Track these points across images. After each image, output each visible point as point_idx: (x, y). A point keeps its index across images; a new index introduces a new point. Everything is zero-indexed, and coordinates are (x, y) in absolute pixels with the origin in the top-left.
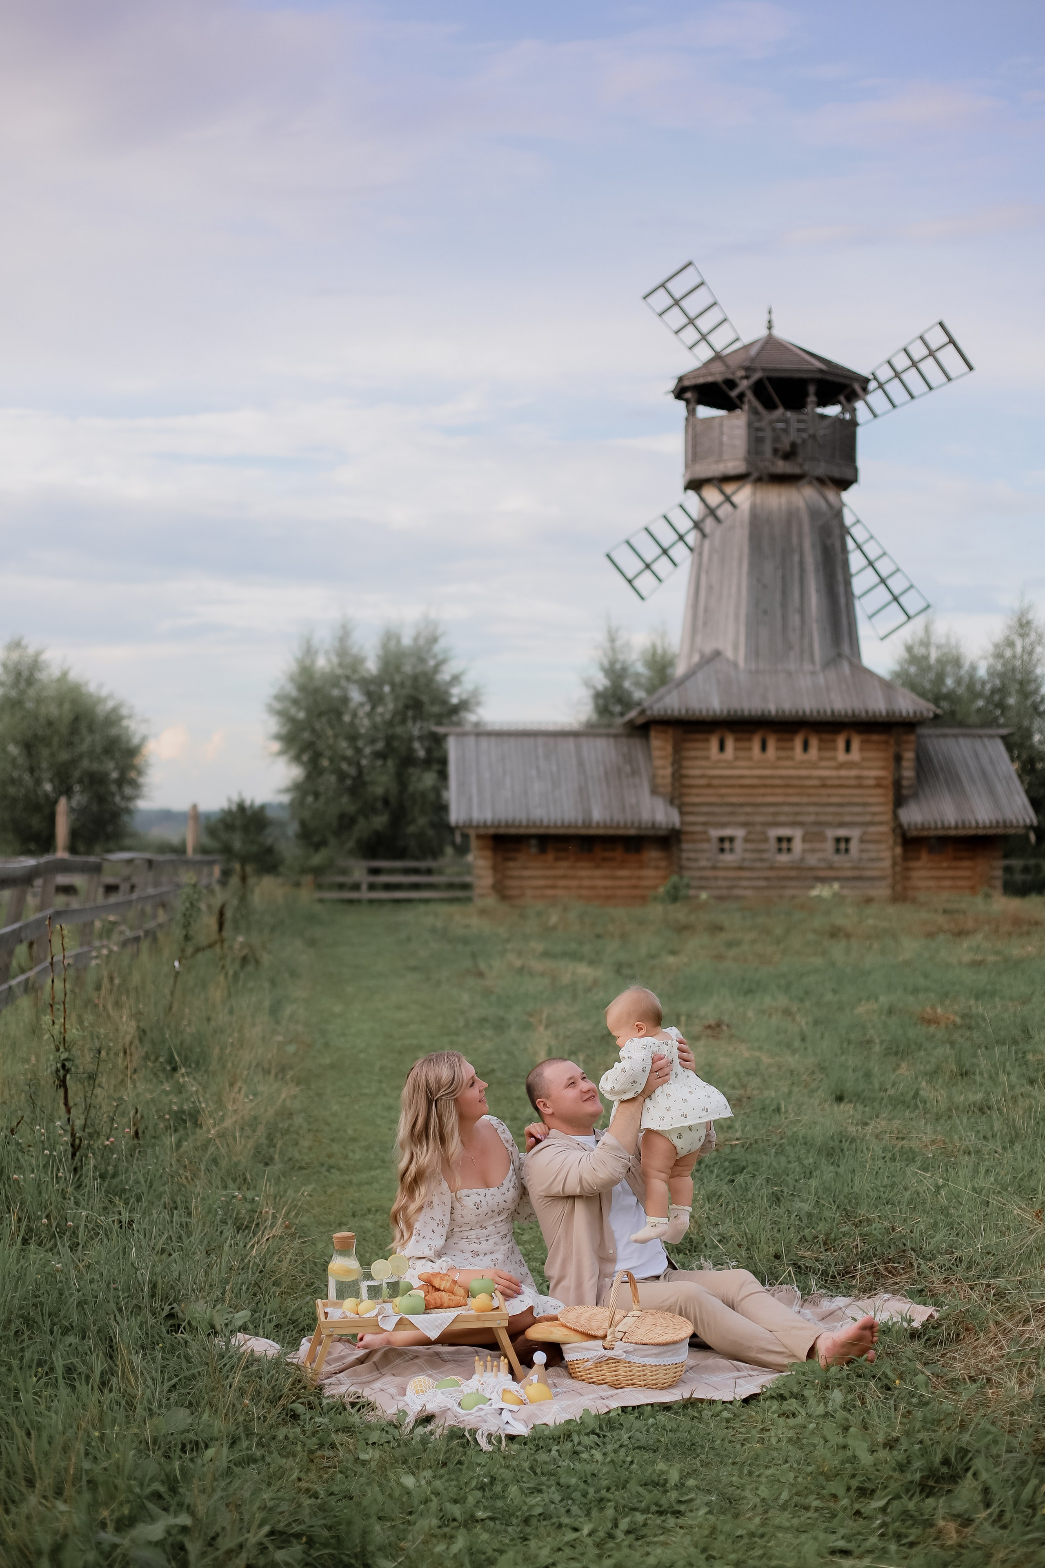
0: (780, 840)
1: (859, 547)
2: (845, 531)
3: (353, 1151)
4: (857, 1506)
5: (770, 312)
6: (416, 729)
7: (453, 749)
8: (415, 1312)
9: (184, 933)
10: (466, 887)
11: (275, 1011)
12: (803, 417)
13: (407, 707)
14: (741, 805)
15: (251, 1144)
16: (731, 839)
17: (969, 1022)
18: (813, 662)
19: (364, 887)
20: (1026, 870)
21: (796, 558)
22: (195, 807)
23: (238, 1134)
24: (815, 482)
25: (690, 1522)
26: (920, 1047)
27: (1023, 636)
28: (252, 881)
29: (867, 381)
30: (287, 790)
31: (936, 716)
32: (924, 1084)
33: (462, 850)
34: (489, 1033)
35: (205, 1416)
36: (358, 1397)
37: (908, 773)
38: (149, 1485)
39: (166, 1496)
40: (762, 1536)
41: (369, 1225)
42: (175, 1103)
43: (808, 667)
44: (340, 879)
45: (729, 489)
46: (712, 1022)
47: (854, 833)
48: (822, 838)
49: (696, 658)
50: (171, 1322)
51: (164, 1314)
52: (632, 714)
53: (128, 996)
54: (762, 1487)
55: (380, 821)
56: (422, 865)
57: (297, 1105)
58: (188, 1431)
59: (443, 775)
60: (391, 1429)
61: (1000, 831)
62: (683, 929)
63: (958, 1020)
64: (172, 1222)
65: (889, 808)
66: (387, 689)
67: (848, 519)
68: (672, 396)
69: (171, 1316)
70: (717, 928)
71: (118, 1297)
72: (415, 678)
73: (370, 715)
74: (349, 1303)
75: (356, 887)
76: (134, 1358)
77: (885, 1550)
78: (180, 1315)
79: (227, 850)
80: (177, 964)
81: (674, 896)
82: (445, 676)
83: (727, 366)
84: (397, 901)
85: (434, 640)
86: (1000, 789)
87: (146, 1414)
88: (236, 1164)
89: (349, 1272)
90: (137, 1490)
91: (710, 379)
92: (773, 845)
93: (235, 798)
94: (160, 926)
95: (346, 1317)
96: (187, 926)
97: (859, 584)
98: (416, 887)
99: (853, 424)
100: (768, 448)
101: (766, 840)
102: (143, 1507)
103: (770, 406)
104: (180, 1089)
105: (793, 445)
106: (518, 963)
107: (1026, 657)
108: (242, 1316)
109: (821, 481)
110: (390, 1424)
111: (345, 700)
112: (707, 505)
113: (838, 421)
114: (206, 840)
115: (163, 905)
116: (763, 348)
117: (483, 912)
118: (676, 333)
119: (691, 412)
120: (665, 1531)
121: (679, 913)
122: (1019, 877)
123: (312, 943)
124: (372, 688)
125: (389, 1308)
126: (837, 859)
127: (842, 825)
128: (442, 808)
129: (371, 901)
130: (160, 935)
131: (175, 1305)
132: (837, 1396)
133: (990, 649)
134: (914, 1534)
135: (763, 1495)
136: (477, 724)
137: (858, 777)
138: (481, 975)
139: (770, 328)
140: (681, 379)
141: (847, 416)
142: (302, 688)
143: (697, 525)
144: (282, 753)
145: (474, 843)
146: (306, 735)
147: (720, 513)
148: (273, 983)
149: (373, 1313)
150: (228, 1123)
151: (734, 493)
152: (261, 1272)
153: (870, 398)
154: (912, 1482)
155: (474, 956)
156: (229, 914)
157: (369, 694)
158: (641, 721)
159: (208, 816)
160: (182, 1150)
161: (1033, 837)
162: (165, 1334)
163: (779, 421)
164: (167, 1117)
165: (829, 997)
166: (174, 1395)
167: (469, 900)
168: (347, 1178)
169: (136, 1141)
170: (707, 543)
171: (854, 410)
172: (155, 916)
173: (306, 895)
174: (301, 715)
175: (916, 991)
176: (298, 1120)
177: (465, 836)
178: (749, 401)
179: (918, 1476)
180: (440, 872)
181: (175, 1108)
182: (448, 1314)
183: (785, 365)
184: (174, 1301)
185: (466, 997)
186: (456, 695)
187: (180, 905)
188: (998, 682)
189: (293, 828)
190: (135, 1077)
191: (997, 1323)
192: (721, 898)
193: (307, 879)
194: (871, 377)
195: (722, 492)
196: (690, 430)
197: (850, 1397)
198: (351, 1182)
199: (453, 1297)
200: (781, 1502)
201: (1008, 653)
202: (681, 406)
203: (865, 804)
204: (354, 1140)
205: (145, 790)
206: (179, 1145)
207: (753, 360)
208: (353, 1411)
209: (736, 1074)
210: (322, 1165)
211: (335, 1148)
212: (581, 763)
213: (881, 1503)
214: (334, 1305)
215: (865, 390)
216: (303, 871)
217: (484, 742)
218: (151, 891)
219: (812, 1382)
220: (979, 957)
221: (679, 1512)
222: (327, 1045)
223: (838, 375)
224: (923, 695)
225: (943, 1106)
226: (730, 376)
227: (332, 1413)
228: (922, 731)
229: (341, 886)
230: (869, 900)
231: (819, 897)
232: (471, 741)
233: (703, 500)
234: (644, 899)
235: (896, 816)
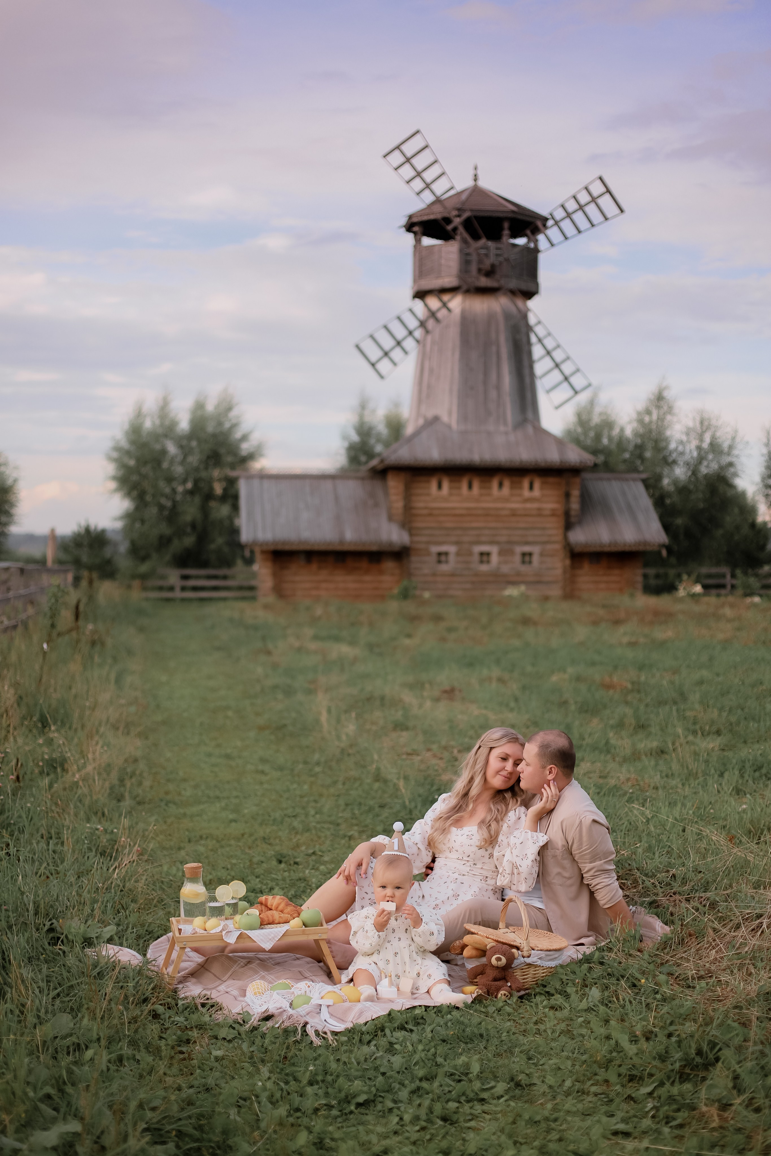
0: (482, 554)
1: (540, 340)
2: (529, 328)
3: (185, 789)
4: (628, 1092)
5: (476, 169)
6: (216, 473)
7: (243, 488)
8: (252, 928)
9: (50, 622)
10: (252, 588)
11: (118, 680)
12: (499, 245)
13: (208, 457)
14: (454, 529)
15: (107, 785)
16: (446, 554)
17: (637, 688)
18: (505, 424)
19: (178, 589)
20: (657, 576)
21: (494, 349)
22: (53, 531)
23: (96, 778)
24: (509, 293)
25: (494, 1109)
26: (605, 707)
27: (658, 407)
28: (96, 583)
29: (546, 219)
30: (121, 518)
31: (596, 465)
32: (611, 735)
33: (249, 562)
34: (280, 696)
35: (85, 1021)
36: (208, 999)
37: (575, 505)
38: (41, 1089)
39: (55, 1098)
40: (556, 1120)
41: (201, 849)
42: (47, 753)
43: (502, 428)
44: (160, 583)
45: (446, 297)
46: (447, 687)
47: (536, 550)
48: (511, 552)
49: (421, 422)
50: (51, 935)
51: (46, 928)
52: (374, 462)
53: (8, 670)
54: (548, 1077)
55: (189, 541)
56: (221, 572)
57: (139, 754)
58: (71, 1035)
59: (236, 507)
60: (236, 1026)
61: (641, 548)
62: (414, 619)
63: (629, 686)
64: (48, 850)
65: (561, 531)
66: (194, 444)
67: (532, 320)
68: (404, 229)
69: (51, 930)
70: (438, 618)
71: (9, 917)
72: (214, 436)
73: (183, 462)
74: (198, 921)
75: (171, 589)
76: (24, 971)
77: (658, 1132)
78: (58, 929)
79: (77, 562)
80: (45, 646)
81: (405, 595)
82: (238, 435)
83: (445, 207)
84: (202, 600)
85: (230, 409)
86: (641, 518)
87: (35, 1020)
88: (96, 801)
89: (197, 895)
90: (31, 1094)
91: (432, 217)
92: (476, 558)
93: (83, 524)
94: (29, 617)
95: (196, 933)
96: (53, 616)
97: (539, 368)
98: (215, 588)
99: (534, 252)
100: (474, 268)
101: (470, 554)
102: (36, 1108)
103: (476, 237)
104: (50, 742)
105: (493, 266)
106: (297, 644)
107: (660, 423)
108: (110, 930)
109: (512, 293)
110: (236, 1022)
111: (164, 452)
112: (429, 309)
113: (525, 249)
114: (63, 556)
115: (32, 602)
116: (471, 195)
117: (266, 607)
118: (408, 182)
119: (418, 241)
120: (474, 1117)
121: (410, 607)
122: (653, 582)
123: (141, 629)
124: (184, 442)
125: (230, 923)
126: (524, 569)
127: (527, 543)
128: (235, 532)
129: (183, 600)
130: (31, 624)
131: (54, 921)
132: (595, 993)
133: (634, 416)
134: (681, 1117)
135: (550, 1083)
136: (261, 470)
137: (539, 509)
138: (269, 653)
139: (475, 180)
140: (410, 217)
141: (532, 245)
142: (133, 442)
143: (422, 324)
144: (117, 490)
145: (258, 556)
146: (135, 478)
147: (439, 315)
148: (115, 659)
149: (218, 930)
150: (89, 768)
151: (449, 300)
152: (121, 891)
153: (549, 232)
154: (673, 1070)
155: (264, 639)
156: (81, 608)
157: (181, 447)
158: (381, 467)
159: (63, 538)
160: (53, 790)
161: (664, 553)
162: (47, 946)
163: (482, 248)
164: (41, 764)
165: (529, 669)
166: (58, 1002)
167: (254, 598)
168: (182, 811)
169: (17, 784)
170: (429, 338)
171: (536, 241)
172: (25, 610)
173: (136, 595)
174: (132, 463)
175: (593, 664)
176: (142, 766)
177: (252, 552)
178: (461, 234)
179: (677, 1065)
180: (233, 577)
181: (46, 757)
182: (279, 929)
183: (486, 207)
184: (53, 917)
185: (260, 670)
186: (245, 448)
187: (45, 602)
188: (639, 441)
189: (123, 548)
190: (15, 733)
191: (714, 930)
192: (439, 597)
193: (136, 583)
194: (550, 217)
195: (441, 300)
196: (417, 254)
197: (606, 993)
198: (185, 815)
199: (282, 915)
200: (565, 1088)
201: (647, 419)
202: (410, 238)
203: (544, 529)
204: (184, 780)
205: (16, 518)
206: (51, 786)
207: (464, 203)
208: (204, 1010)
209: (473, 727)
210: (162, 800)
211: (171, 787)
212: (337, 498)
213: (649, 1089)
214: (186, 922)
215: (544, 225)
216: (134, 577)
217: (266, 483)
218: (22, 592)
219: (573, 981)
220: (633, 639)
221: (483, 1100)
222: (158, 706)
223: (526, 215)
224: (585, 448)
225: (628, 752)
226: (446, 215)
227: (186, 1013)
228: (586, 475)
229: (161, 589)
230: (546, 598)
231: (510, 596)
232: (256, 482)
233: (426, 305)
234: (382, 598)
235: (566, 537)
